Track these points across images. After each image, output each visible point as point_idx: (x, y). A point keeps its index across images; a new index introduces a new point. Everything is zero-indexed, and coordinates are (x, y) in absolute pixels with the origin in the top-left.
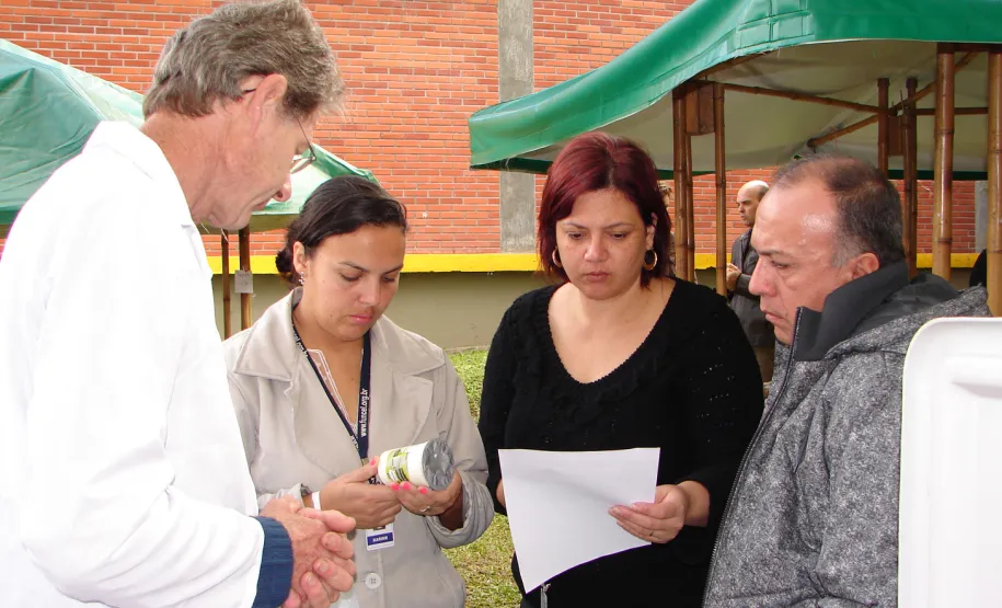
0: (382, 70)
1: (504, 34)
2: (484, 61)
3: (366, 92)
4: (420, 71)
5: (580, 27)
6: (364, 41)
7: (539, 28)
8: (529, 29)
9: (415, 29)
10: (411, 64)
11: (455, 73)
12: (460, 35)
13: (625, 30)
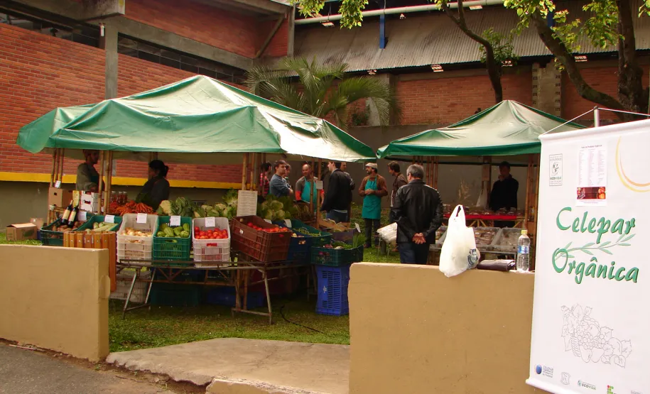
0: (62, 87)
1: (108, 77)
2: (100, 88)
3: (56, 97)
4: (77, 90)
5: (134, 77)
6: (56, 72)
7: (120, 75)
8: (116, 76)
9: (76, 70)
10: (73, 86)
11: (89, 92)
12: (92, 75)
13: (149, 81)
